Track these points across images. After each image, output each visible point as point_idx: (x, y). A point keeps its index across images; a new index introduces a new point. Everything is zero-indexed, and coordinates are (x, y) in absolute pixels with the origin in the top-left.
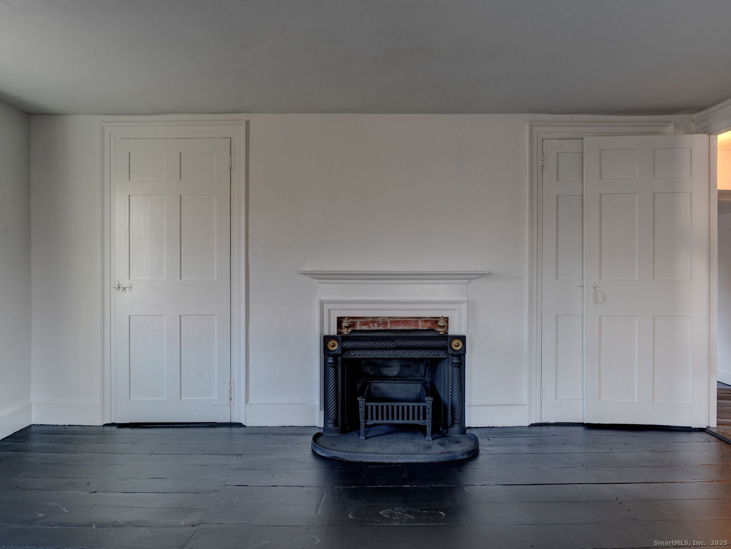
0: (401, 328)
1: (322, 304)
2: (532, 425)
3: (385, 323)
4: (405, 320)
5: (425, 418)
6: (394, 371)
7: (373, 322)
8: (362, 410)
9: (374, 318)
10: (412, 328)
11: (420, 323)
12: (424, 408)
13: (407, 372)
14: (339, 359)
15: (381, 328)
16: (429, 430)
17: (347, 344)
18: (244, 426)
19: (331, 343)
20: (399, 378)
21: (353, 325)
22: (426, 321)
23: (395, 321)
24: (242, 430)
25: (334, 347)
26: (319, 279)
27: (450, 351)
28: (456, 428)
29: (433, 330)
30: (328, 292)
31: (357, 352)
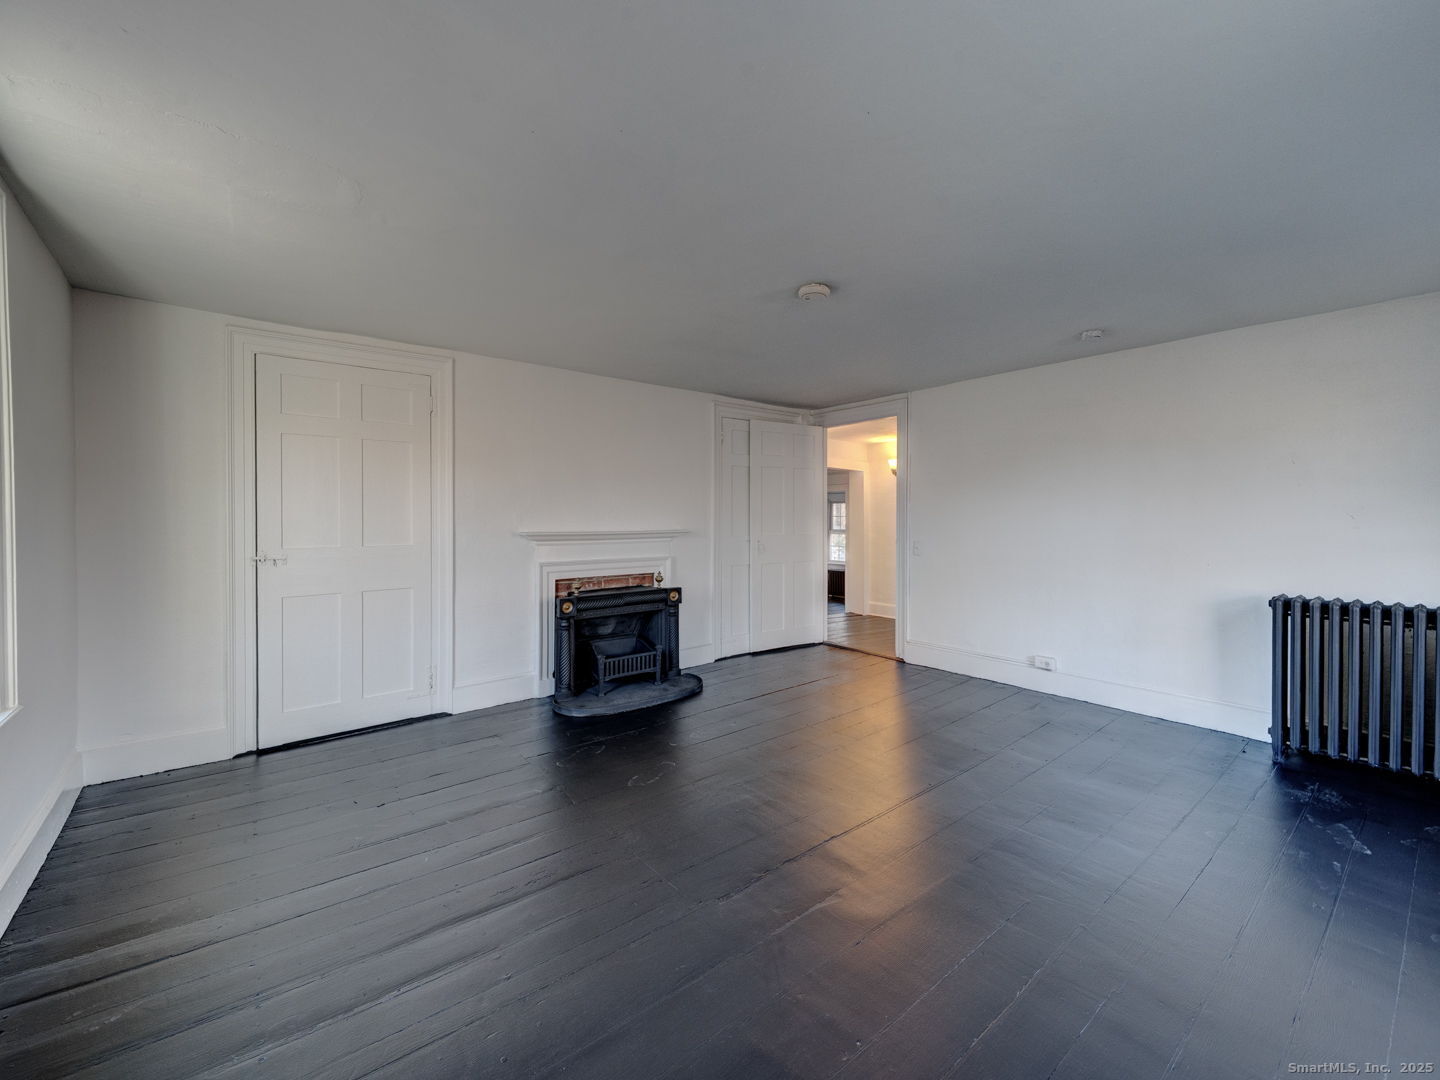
0: (613, 586)
1: (542, 566)
2: (716, 661)
3: (599, 583)
4: (617, 578)
5: (655, 666)
6: (608, 629)
7: (589, 583)
8: (601, 667)
9: (589, 578)
10: (624, 585)
11: (631, 580)
12: (655, 656)
13: (620, 628)
14: (572, 621)
15: (596, 588)
16: (658, 676)
17: (582, 606)
18: (451, 715)
19: (565, 606)
20: (613, 635)
21: (569, 587)
22: (635, 578)
23: (609, 579)
24: (448, 719)
25: (569, 608)
26: (537, 541)
27: (669, 603)
28: (674, 671)
29: (641, 586)
30: (544, 553)
31: (588, 613)
